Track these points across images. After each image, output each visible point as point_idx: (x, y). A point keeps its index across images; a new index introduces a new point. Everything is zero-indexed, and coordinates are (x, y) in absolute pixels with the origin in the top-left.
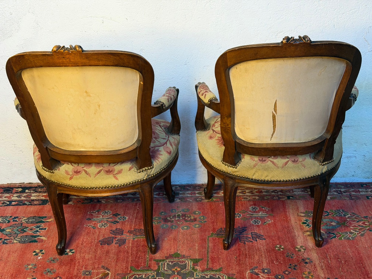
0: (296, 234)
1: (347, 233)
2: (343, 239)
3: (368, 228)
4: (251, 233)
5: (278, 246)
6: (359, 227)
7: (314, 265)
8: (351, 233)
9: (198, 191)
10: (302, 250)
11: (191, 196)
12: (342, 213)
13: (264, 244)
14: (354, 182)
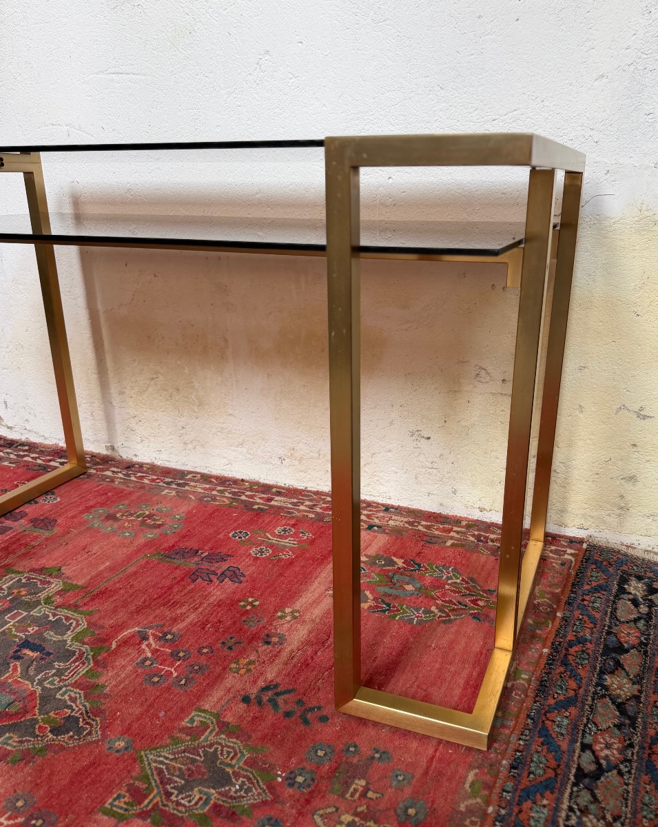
0: (312, 588)
1: (417, 610)
2: (397, 618)
3: (476, 611)
4: (229, 568)
5: (250, 600)
6: (455, 605)
7: (279, 652)
8: (428, 611)
9: (224, 487)
10: (288, 618)
11: (202, 491)
12: (448, 573)
13: (229, 591)
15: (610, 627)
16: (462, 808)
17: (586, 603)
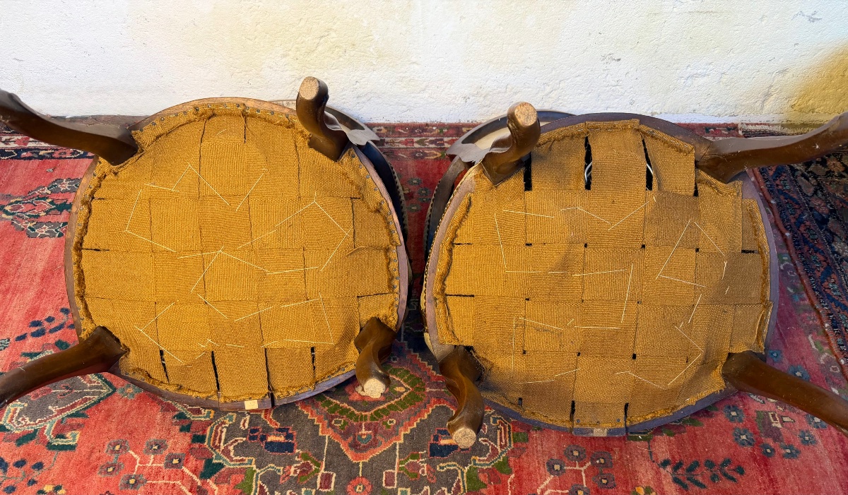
9: (418, 136)
11: (405, 146)
14: (693, 122)
15: (808, 204)
16: (822, 362)
17: (780, 187)
